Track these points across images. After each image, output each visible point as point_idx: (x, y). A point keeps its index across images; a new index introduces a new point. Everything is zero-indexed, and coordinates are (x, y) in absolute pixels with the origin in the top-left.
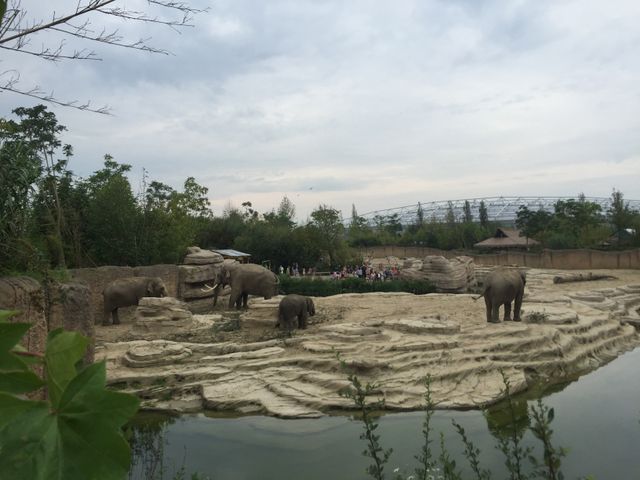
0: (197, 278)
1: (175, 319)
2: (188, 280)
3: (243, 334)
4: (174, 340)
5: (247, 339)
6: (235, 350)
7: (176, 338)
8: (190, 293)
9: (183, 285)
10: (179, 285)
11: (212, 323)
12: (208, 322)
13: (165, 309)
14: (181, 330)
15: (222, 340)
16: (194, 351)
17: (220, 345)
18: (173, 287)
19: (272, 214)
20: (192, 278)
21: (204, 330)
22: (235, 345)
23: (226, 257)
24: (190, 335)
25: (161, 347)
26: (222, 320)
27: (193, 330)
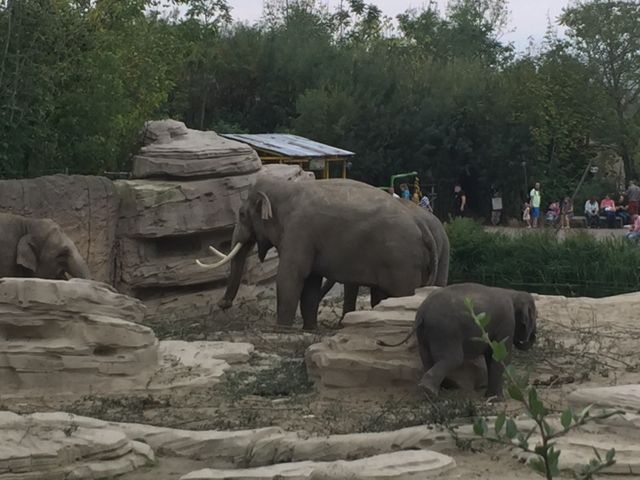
0: (172, 224)
1: (102, 350)
2: (146, 228)
3: (320, 406)
4: (99, 414)
5: (330, 421)
6: (290, 456)
7: (107, 409)
8: (151, 270)
9: (128, 245)
10: (117, 245)
11: (220, 369)
12: (208, 363)
13: (71, 315)
14: (122, 387)
15: (250, 421)
16: (160, 452)
17: (243, 437)
18: (100, 249)
19: (429, 16)
20: (159, 222)
21: (194, 390)
22: (291, 439)
23: (269, 156)
24: (148, 403)
25: (59, 435)
26: (253, 359)
27: (161, 389)
